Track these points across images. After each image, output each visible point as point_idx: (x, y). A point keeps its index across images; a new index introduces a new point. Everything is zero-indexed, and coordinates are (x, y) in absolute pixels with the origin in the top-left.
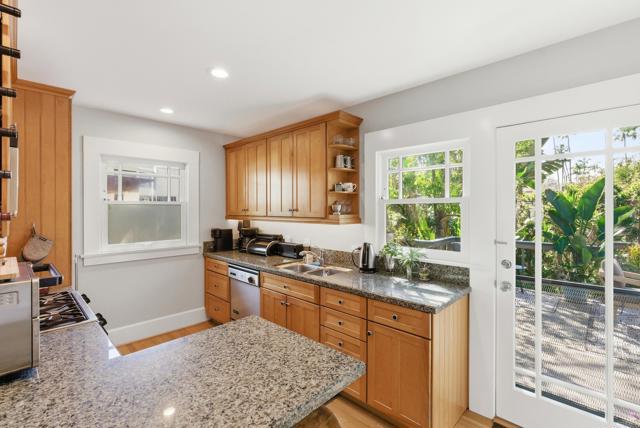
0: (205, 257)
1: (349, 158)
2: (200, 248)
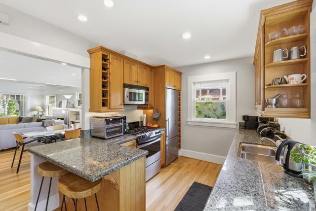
0: (240, 131)
1: (294, 49)
2: (236, 125)
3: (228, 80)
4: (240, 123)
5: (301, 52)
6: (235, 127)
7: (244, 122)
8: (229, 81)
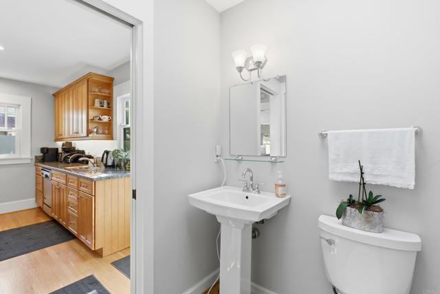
0: (36, 166)
1: (105, 101)
2: (31, 159)
3: (19, 106)
4: (36, 157)
5: (108, 104)
6: (29, 161)
7: (41, 154)
8: (21, 107)
